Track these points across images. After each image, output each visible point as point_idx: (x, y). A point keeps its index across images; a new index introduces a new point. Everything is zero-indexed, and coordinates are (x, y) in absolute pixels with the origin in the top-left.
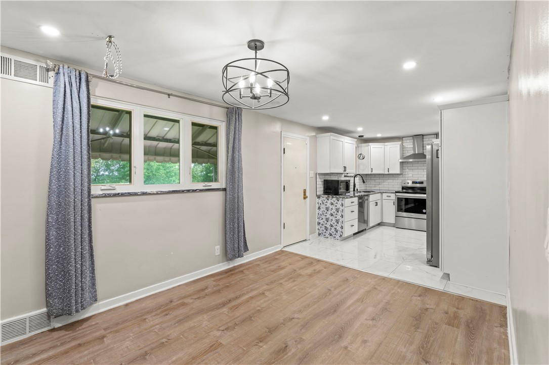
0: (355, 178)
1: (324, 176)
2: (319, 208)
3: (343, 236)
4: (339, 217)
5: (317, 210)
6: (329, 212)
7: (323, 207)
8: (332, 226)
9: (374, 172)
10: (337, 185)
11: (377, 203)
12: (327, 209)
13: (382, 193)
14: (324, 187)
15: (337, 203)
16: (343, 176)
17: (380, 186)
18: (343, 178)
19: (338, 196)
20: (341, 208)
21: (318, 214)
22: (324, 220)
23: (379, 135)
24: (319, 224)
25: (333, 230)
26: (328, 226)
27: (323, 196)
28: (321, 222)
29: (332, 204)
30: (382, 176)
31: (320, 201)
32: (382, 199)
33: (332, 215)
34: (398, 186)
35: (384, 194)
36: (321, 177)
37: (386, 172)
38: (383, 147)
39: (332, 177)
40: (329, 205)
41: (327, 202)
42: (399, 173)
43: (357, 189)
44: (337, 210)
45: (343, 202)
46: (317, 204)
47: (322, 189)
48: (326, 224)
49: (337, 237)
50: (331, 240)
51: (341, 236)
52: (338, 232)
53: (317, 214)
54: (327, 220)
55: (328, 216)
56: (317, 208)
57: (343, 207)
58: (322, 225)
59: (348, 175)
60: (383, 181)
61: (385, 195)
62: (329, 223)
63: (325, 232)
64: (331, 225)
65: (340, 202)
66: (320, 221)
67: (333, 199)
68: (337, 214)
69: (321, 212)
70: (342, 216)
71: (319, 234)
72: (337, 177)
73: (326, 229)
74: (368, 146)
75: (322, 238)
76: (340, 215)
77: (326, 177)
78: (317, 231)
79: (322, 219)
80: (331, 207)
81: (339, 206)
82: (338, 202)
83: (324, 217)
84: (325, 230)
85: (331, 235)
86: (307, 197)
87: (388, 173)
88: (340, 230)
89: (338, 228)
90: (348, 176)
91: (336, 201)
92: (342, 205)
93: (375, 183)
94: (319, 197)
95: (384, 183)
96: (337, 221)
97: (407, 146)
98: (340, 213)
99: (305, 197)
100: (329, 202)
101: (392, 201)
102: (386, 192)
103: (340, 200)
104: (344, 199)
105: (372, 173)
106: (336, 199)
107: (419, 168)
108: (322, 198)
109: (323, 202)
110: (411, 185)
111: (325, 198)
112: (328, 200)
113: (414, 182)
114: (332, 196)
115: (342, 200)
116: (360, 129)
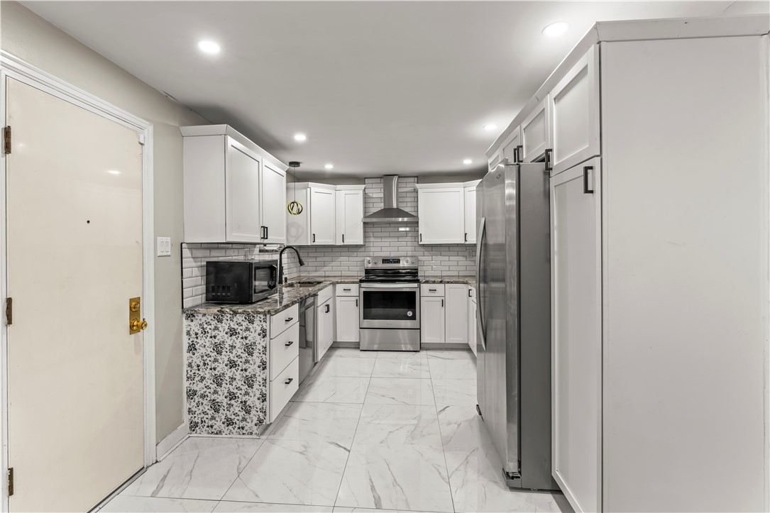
0: (283, 255)
1: (207, 253)
2: (192, 348)
3: (267, 421)
4: (253, 368)
5: (186, 355)
6: (224, 358)
7: (205, 345)
8: (232, 396)
9: (317, 243)
10: (245, 277)
11: (328, 306)
12: (218, 348)
13: (334, 284)
14: (207, 283)
15: (247, 329)
16: (257, 249)
17: (325, 269)
18: (257, 257)
19: (249, 309)
20: (261, 343)
21: (190, 365)
22: (208, 382)
23: (329, 167)
24: (192, 394)
25: (237, 407)
26: (221, 398)
27: (203, 310)
28: (199, 387)
29: (233, 332)
30: (330, 250)
31: (195, 326)
32: (334, 296)
33: (232, 364)
34: (358, 269)
35: (338, 286)
36: (199, 253)
37: (340, 243)
38: (333, 192)
39: (230, 252)
40: (222, 335)
41: (216, 328)
42: (362, 243)
43: (286, 279)
44: (249, 349)
45: (266, 326)
46: (185, 337)
47: (202, 289)
48: (216, 392)
49: (250, 425)
50: (230, 439)
51: (261, 421)
52: (253, 412)
53: (185, 368)
54: (218, 380)
55: (221, 368)
56: (185, 347)
57: (267, 338)
58: (203, 396)
59: (266, 248)
60: (330, 259)
61: (340, 288)
62: (223, 390)
63: (213, 418)
64: (230, 393)
65: (257, 326)
66: (194, 388)
67: (235, 318)
68: (247, 361)
69: (197, 360)
70: (263, 366)
71: (194, 426)
72: (242, 252)
73: (216, 406)
74: (306, 188)
75: (202, 435)
76: (258, 363)
77: (214, 253)
78: (186, 418)
79: (203, 379)
80: (229, 341)
81: (254, 336)
82: (250, 326)
83: (208, 374)
84: (211, 412)
85: (229, 422)
86: (143, 325)
87: (342, 244)
88: (258, 404)
89: (253, 400)
90: (267, 251)
91: (245, 324)
92: (264, 333)
93: (316, 264)
94: (190, 315)
95: (333, 264)
96: (249, 382)
97: (371, 195)
98: (256, 359)
99: (136, 326)
100: (224, 326)
101: (354, 299)
102: (341, 283)
103: (258, 318)
104: (268, 316)
105: (314, 244)
106: (244, 319)
107: (392, 234)
108: (200, 316)
109: (203, 328)
110: (381, 266)
111: (210, 318)
112: (222, 323)
113: (385, 260)
114: (233, 311)
115: (262, 319)
116: (300, 138)
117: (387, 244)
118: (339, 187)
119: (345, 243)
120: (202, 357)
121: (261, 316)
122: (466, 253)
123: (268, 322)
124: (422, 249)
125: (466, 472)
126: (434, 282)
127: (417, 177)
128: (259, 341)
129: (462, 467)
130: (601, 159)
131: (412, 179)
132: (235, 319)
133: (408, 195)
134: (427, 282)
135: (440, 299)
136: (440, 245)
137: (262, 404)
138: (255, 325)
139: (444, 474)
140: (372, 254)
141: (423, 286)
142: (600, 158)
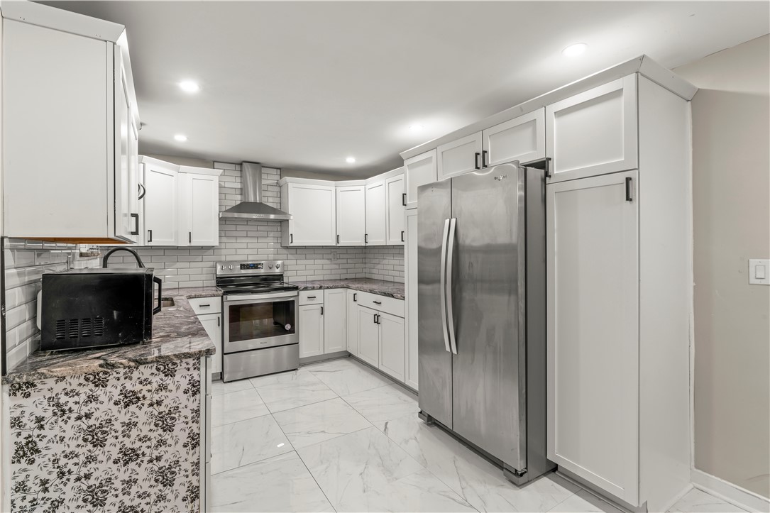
2: (27, 451)
5: (10, 469)
6: (110, 450)
7: (62, 438)
9: (156, 243)
12: (96, 436)
15: (162, 388)
20: (188, 406)
27: (55, 370)
29: (130, 399)
31: (35, 405)
33: (129, 457)
36: (22, 259)
37: (184, 243)
38: (175, 173)
41: (91, 399)
42: (216, 244)
44: (165, 421)
45: (199, 375)
46: (7, 433)
55: (103, 470)
56: (8, 451)
57: (201, 396)
60: (161, 266)
61: (194, 303)
65: (181, 379)
68: (161, 443)
69: (40, 472)
70: (194, 442)
76: (183, 439)
80: (122, 417)
81: (174, 397)
82: (168, 382)
83: (69, 491)
87: (187, 245)
91: (157, 379)
92: (194, 389)
94: (24, 384)
96: (166, 477)
97: (222, 184)
98: (179, 434)
101: (215, 317)
102: (195, 297)
103: (184, 365)
104: (203, 359)
105: (150, 244)
106: (154, 370)
107: (250, 234)
108: (50, 383)
109: (58, 405)
110: (238, 271)
111: (75, 382)
112: (104, 386)
113: (244, 265)
114: (134, 361)
115: (190, 366)
116: (189, 86)
117: (244, 246)
118: (183, 168)
119: (192, 244)
120: (56, 461)
121: (191, 361)
122: (331, 256)
123: (203, 369)
124: (285, 251)
125: (470, 486)
126: (313, 288)
127: (280, 169)
128: (184, 402)
129: (464, 484)
130: (639, 173)
131: (274, 171)
132: (136, 374)
133: (270, 188)
134: (306, 289)
135: (319, 306)
136: (305, 248)
137: (190, 505)
138: (177, 377)
139: (459, 499)
140: (223, 258)
141: (302, 293)
142: (637, 171)
